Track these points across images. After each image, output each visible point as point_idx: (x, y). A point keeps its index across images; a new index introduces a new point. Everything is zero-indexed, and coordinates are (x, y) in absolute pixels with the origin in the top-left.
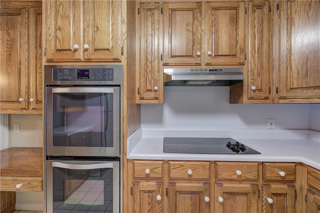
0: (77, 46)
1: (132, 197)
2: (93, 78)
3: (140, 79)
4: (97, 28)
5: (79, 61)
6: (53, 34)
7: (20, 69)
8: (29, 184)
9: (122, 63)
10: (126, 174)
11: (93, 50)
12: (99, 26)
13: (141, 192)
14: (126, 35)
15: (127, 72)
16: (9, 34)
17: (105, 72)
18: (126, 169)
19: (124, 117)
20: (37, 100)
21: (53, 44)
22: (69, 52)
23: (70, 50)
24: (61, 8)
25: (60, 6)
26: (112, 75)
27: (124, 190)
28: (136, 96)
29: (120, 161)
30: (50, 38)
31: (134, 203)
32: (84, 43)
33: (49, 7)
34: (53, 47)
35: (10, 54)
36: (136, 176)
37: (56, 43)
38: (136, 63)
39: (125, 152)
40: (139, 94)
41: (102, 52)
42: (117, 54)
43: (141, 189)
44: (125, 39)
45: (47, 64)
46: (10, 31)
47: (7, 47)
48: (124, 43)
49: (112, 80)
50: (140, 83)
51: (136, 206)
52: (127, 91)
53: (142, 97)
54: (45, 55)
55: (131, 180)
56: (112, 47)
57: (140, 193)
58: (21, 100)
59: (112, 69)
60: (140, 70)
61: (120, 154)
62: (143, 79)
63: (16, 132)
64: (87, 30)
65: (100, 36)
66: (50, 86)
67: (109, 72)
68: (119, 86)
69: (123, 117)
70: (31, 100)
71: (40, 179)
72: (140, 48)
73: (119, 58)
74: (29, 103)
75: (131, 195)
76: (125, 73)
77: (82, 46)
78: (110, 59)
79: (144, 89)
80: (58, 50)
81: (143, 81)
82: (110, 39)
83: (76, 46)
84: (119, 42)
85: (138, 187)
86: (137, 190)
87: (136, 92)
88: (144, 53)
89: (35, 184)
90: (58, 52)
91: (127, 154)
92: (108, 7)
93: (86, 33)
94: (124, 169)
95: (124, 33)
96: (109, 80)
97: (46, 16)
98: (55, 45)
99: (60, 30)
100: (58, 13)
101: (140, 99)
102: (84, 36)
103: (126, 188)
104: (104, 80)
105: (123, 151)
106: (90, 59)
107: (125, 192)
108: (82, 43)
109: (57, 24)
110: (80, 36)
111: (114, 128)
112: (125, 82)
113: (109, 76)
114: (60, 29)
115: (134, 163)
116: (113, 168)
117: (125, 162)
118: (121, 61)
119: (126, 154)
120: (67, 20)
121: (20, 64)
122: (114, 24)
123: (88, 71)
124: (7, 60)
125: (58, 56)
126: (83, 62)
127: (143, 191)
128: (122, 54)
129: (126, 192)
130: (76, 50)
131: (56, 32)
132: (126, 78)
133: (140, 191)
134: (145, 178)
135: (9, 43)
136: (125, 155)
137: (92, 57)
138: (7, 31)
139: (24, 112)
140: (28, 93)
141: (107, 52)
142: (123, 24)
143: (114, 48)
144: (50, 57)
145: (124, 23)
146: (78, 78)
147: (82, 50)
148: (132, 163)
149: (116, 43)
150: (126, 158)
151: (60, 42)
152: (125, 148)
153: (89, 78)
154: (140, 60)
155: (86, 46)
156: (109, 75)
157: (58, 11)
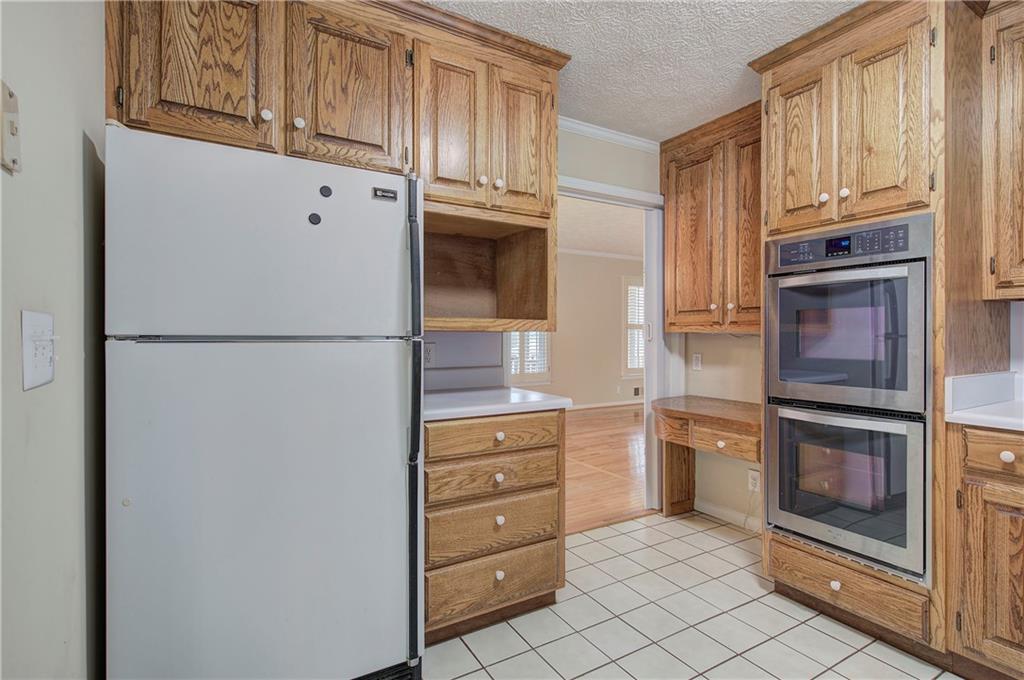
0: (827, 195)
1: (961, 512)
2: (860, 251)
3: (997, 235)
4: (870, 150)
5: (831, 222)
6: (780, 184)
7: (711, 253)
8: (736, 444)
9: (932, 209)
10: (944, 455)
11: (859, 195)
12: (873, 145)
13: (988, 506)
14: (942, 145)
15: (946, 226)
16: (694, 197)
17: (888, 234)
18: (943, 444)
19: (937, 326)
20: (739, 306)
21: (779, 203)
22: (810, 210)
23: (812, 206)
24: (795, 135)
25: (792, 132)
26: (906, 238)
27: (937, 492)
28: (985, 280)
29: (925, 423)
30: (776, 193)
31: (966, 527)
32: (840, 187)
33: (773, 140)
34: (780, 208)
35: (696, 230)
36: (970, 464)
37: (785, 198)
38: (984, 192)
39: (939, 406)
40: (993, 273)
41: (879, 195)
42: (918, 190)
43: (986, 497)
44: (940, 154)
45: (769, 239)
46: (696, 191)
47: (692, 220)
48: (936, 162)
49: (905, 248)
50: (997, 245)
51: (970, 535)
52: (946, 268)
53: (1003, 280)
54: (766, 224)
55: (957, 474)
56: (906, 180)
57: (985, 508)
58: (713, 307)
59: (905, 228)
60: (998, 210)
61: (925, 409)
62: (1010, 232)
63: (697, 368)
64: (846, 160)
65: (875, 164)
66: (774, 276)
67: (896, 233)
68: (924, 259)
69: (934, 327)
70: (730, 306)
71: (754, 440)
72: (998, 149)
73: (923, 200)
74: (725, 312)
75: (958, 507)
76: (939, 228)
77: (835, 193)
78: (899, 206)
79: (1011, 260)
80: (788, 211)
81: (1008, 238)
82: (901, 163)
83: (824, 197)
84: (924, 164)
85: (977, 492)
86: (974, 498)
87: (984, 268)
88: (1012, 162)
89: (745, 446)
90: (789, 215)
91: (946, 411)
92: (895, 100)
93: (844, 166)
94: (937, 444)
95: (936, 140)
96: (898, 249)
97: (768, 157)
98: (784, 204)
99: (794, 175)
100: (790, 145)
101: (997, 288)
102: (840, 174)
103: (943, 487)
104: (885, 251)
105: (935, 404)
106: (853, 215)
107: (940, 496)
108: (835, 187)
109: (786, 164)
110: (831, 177)
111: (909, 351)
112: (939, 250)
113: (896, 243)
114: (792, 172)
115: (965, 434)
116: (905, 436)
117: (941, 429)
118: (928, 206)
119: (942, 411)
120: (806, 153)
121: (711, 244)
122: (911, 129)
123: (848, 238)
124: (692, 242)
125: (790, 221)
126: (838, 222)
127: (995, 504)
128: (932, 188)
129: (943, 497)
130: (822, 204)
131: (785, 180)
132: (943, 239)
133: (986, 502)
134: (1001, 473)
135: (694, 211)
136: (938, 414)
137: (856, 210)
138: (692, 191)
139: (717, 329)
140: (723, 294)
141: (892, 194)
142: (934, 121)
143: (909, 181)
144: (775, 226)
145: (937, 120)
146: (827, 256)
147: (835, 200)
148: (960, 435)
149: (916, 168)
150: (943, 419)
151: (793, 196)
152: (939, 395)
153: (849, 253)
154: (998, 183)
155: (845, 192)
156: (896, 239)
157: (790, 142)
